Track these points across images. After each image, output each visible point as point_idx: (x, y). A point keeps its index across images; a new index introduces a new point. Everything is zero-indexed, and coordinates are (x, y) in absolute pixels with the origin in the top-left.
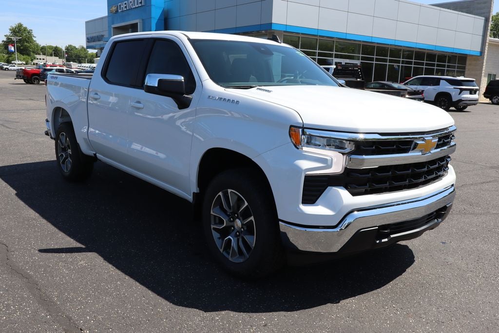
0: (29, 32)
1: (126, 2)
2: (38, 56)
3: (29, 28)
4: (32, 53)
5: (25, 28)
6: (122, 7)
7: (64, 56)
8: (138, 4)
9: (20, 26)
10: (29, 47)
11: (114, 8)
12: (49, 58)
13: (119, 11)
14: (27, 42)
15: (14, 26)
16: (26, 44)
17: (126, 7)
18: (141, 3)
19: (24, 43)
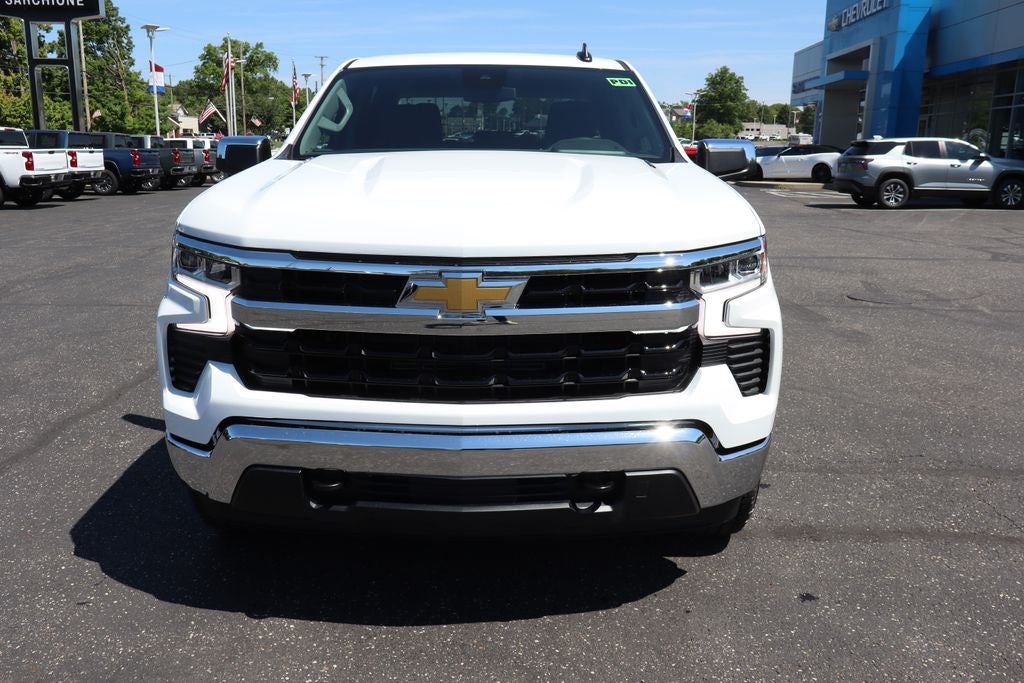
0: (738, 82)
1: (856, 5)
2: (747, 125)
3: (738, 75)
4: (737, 120)
5: (733, 74)
6: (848, 15)
7: (792, 122)
8: (875, 7)
9: (724, 71)
10: (734, 108)
11: (835, 21)
12: (764, 127)
13: (843, 25)
14: (732, 100)
15: (714, 73)
16: (729, 103)
17: (855, 16)
18: (881, 3)
19: (726, 102)
